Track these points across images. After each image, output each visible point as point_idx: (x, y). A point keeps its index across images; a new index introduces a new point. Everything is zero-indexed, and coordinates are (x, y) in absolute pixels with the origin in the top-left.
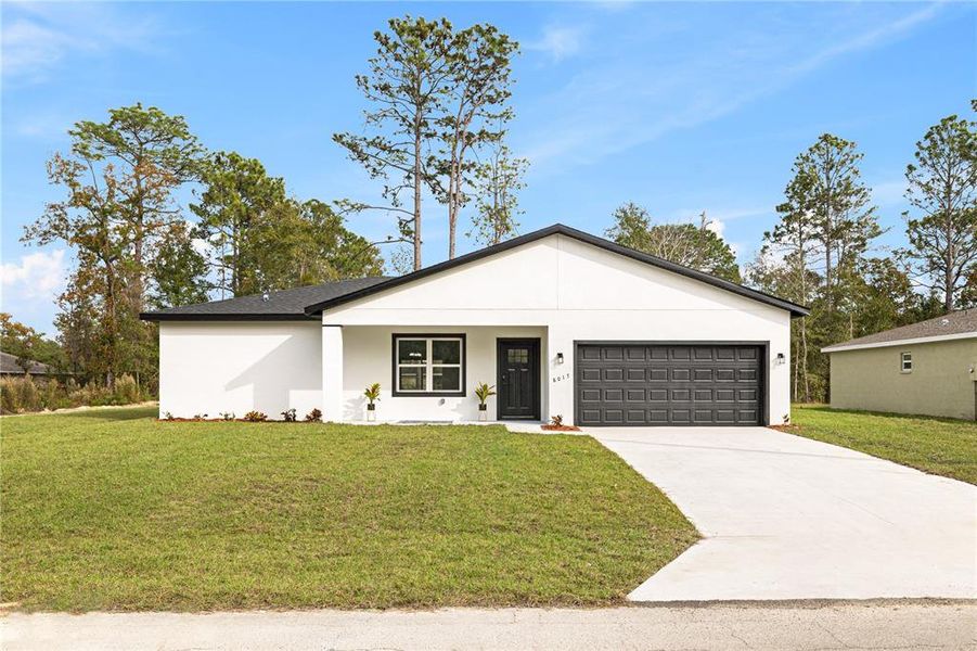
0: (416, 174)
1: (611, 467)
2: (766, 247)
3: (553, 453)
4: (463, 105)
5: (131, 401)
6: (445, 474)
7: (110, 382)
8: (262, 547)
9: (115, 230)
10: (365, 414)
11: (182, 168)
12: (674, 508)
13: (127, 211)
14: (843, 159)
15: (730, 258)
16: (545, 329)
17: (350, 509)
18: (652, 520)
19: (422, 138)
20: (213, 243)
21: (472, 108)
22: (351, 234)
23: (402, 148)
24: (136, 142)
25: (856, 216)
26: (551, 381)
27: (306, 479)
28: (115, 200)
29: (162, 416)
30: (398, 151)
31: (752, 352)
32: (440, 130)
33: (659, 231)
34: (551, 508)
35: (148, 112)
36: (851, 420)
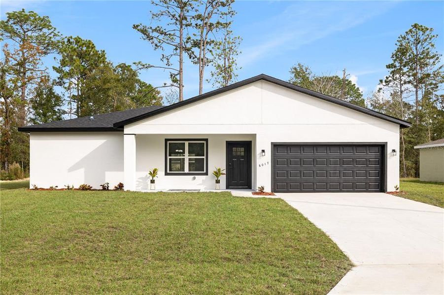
0: (180, 48)
1: (295, 219)
2: (380, 89)
3: (259, 210)
4: (207, 8)
5: (18, 177)
6: (194, 223)
7: (6, 166)
8: (76, 273)
9: (9, 81)
10: (149, 185)
11: (48, 46)
12: (335, 246)
13: (17, 70)
14: (425, 37)
15: (360, 95)
16: (254, 136)
17: (134, 246)
18: (321, 254)
19: (184, 27)
20: (65, 88)
21: (212, 10)
22: (144, 83)
23: (172, 33)
24: (22, 31)
25: (432, 71)
26: (258, 166)
27: (109, 227)
28: (10, 64)
29: (31, 187)
30: (170, 34)
31: (376, 149)
32: (194, 22)
33: (318, 80)
34: (258, 246)
35: (28, 14)
36: (435, 188)
